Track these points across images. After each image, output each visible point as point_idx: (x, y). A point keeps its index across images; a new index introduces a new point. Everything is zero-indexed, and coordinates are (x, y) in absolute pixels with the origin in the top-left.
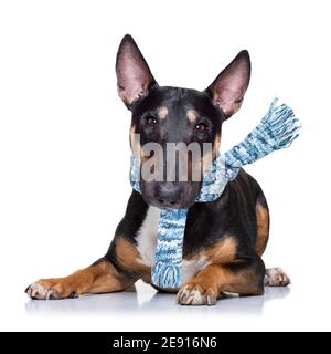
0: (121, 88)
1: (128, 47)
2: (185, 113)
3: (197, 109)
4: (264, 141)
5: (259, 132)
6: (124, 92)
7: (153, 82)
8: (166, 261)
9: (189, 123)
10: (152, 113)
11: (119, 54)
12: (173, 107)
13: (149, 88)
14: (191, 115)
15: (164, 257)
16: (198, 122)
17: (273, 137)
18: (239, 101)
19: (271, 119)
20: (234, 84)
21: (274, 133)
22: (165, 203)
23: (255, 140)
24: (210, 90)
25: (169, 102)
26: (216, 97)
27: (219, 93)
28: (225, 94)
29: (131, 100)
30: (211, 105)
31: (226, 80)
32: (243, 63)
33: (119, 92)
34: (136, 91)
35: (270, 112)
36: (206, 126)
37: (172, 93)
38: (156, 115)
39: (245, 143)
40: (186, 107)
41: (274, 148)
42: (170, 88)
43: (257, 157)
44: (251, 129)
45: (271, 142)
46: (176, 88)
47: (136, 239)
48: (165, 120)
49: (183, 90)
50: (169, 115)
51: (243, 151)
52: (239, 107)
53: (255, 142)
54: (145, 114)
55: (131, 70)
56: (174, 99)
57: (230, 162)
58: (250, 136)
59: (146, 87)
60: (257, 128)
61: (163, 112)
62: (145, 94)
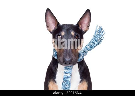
0: (48, 27)
1: (48, 13)
2: (70, 33)
3: (74, 31)
4: (94, 43)
5: (92, 40)
6: (49, 28)
7: (58, 23)
8: (66, 81)
9: (72, 36)
10: (59, 34)
11: (45, 15)
12: (66, 31)
13: (57, 25)
14: (73, 33)
15: (66, 79)
16: (75, 36)
17: (96, 41)
18: (88, 27)
19: (96, 35)
20: (86, 21)
21: (97, 40)
22: (67, 64)
23: (92, 43)
24: (78, 24)
25: (65, 30)
26: (80, 26)
27: (81, 25)
28: (83, 25)
29: (52, 30)
30: (79, 29)
31: (83, 20)
32: (88, 14)
33: (47, 28)
34: (53, 27)
35: (96, 33)
36: (78, 36)
37: (65, 27)
38: (61, 34)
39: (89, 44)
40: (70, 31)
41: (97, 45)
42: (64, 25)
43: (92, 48)
44: (90, 40)
45: (96, 43)
46: (66, 25)
47: (55, 80)
48: (64, 36)
49: (69, 25)
50: (65, 34)
51: (88, 47)
52: (89, 29)
53: (92, 44)
54: (57, 35)
55: (51, 20)
56: (66, 28)
57: (85, 50)
58: (90, 42)
59: (56, 25)
60: (92, 39)
61: (63, 33)
62: (56, 28)
